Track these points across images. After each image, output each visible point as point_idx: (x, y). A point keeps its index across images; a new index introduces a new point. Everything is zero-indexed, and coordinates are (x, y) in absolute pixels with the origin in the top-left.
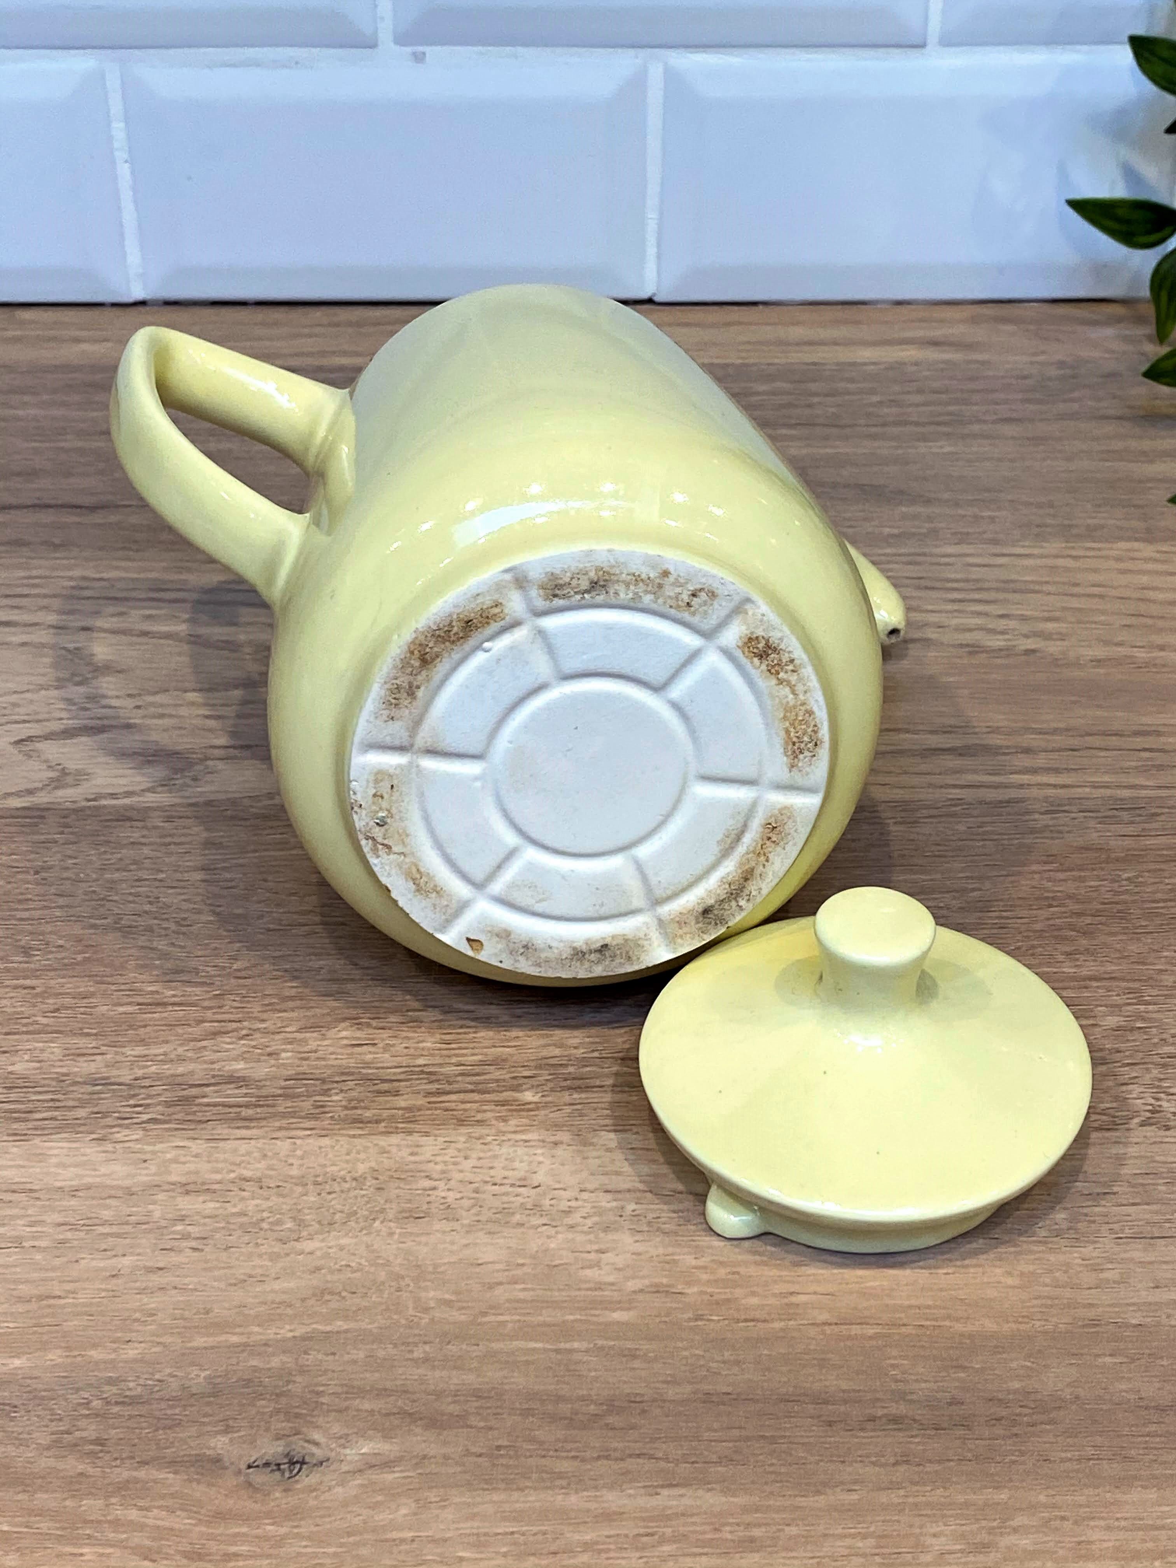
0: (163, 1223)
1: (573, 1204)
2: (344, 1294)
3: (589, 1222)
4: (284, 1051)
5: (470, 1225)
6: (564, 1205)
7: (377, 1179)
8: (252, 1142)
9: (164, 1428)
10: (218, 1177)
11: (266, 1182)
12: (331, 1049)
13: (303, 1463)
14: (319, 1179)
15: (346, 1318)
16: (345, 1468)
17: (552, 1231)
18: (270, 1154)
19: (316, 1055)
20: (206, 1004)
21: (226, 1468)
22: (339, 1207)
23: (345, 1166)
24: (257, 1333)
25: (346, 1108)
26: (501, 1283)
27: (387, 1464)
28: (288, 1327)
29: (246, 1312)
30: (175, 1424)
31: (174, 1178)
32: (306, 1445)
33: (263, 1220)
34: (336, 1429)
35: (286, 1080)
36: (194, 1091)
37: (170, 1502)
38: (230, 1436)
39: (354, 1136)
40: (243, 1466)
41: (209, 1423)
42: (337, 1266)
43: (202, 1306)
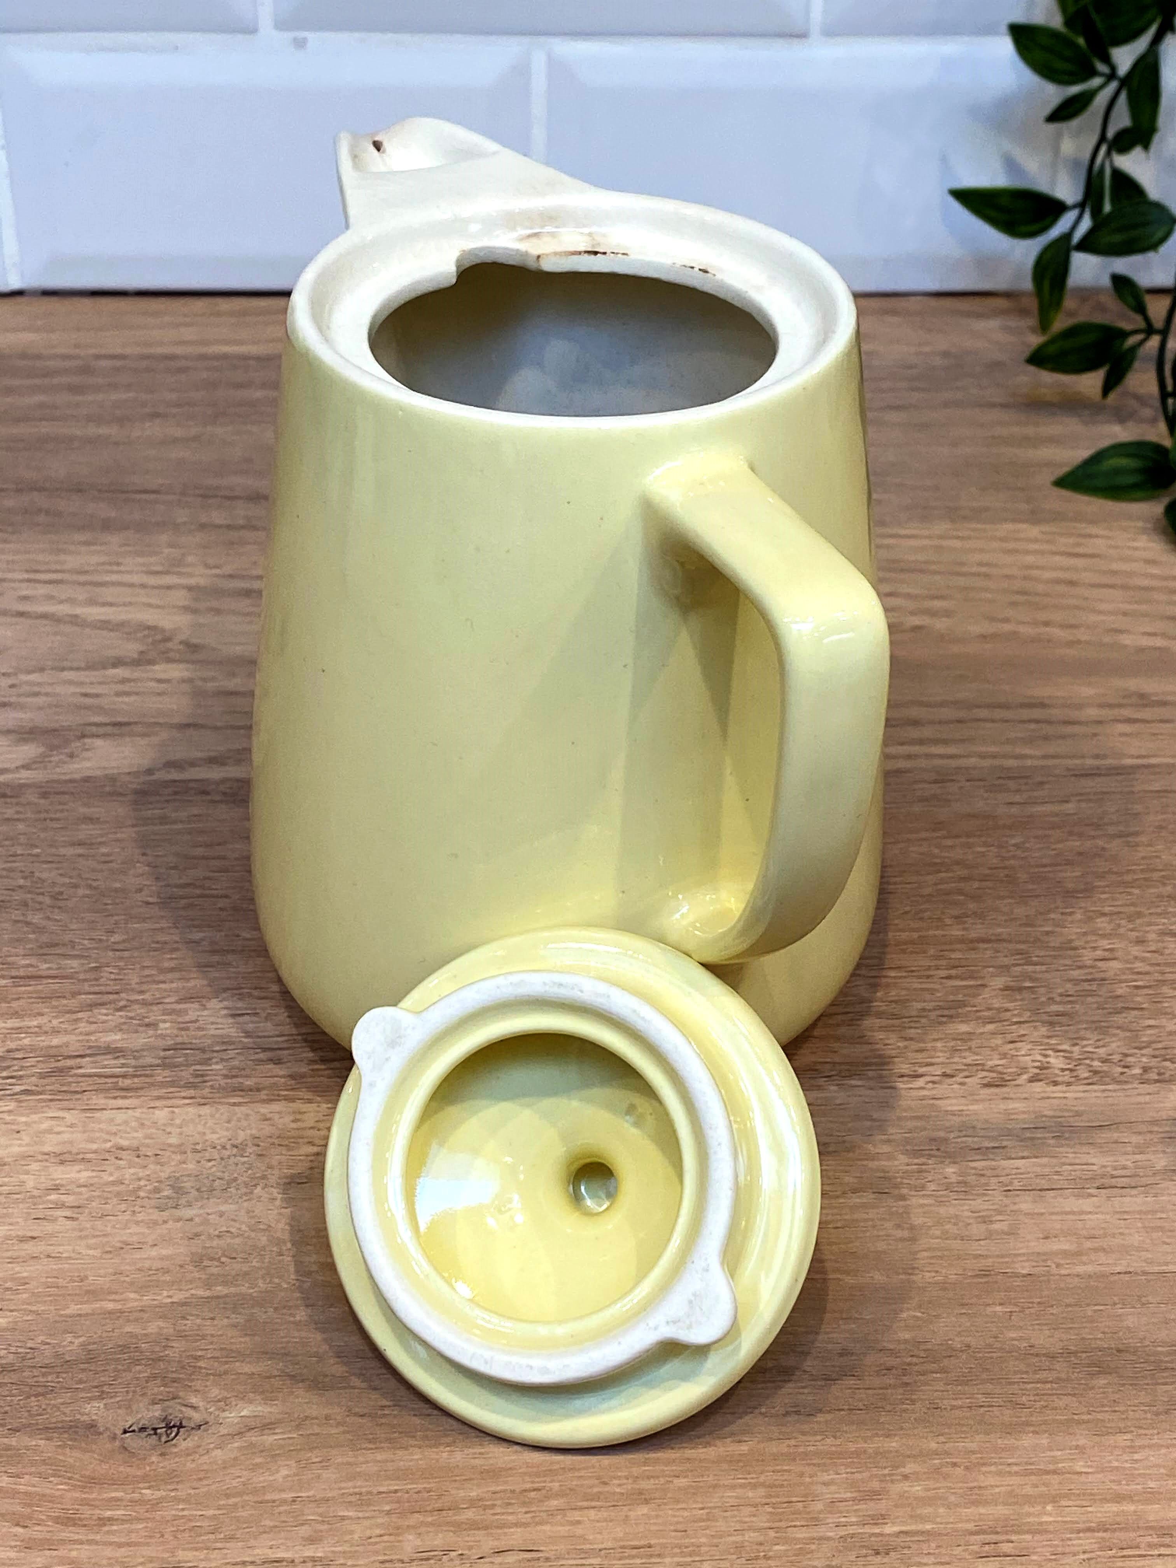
0: (36, 1193)
2: (223, 1259)
4: (164, 1021)
7: (258, 1146)
8: (130, 1111)
9: (36, 1396)
10: (94, 1146)
11: (143, 1151)
12: (212, 1019)
13: (181, 1426)
14: (199, 1147)
15: (225, 1283)
16: (223, 1431)
18: (146, 1122)
19: (197, 1025)
20: (82, 976)
21: (100, 1434)
22: (219, 1174)
23: (225, 1133)
24: (133, 1300)
25: (226, 1076)
27: (267, 1426)
28: (165, 1293)
29: (122, 1279)
30: (47, 1391)
31: (47, 1149)
32: (184, 1409)
33: (140, 1188)
34: (215, 1392)
35: (165, 1050)
36: (69, 1063)
37: (42, 1468)
38: (104, 1401)
39: (234, 1104)
40: (119, 1432)
41: (83, 1390)
42: (217, 1233)
43: (76, 1274)
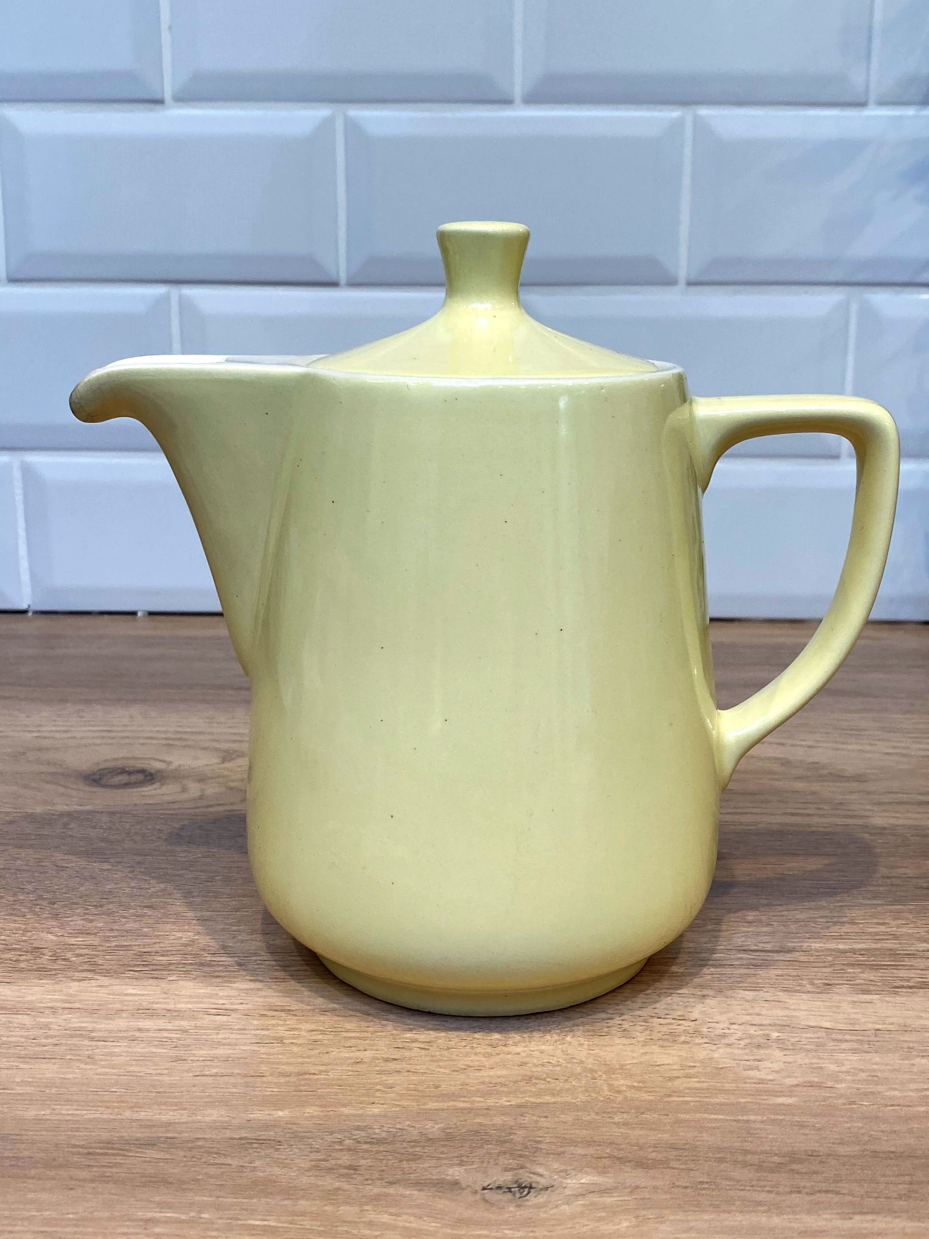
1: (727, 1031)
2: (548, 1080)
3: (743, 1043)
5: (644, 1041)
6: (719, 1032)
9: (407, 1160)
13: (531, 1187)
15: (553, 1095)
16: (568, 1192)
17: (714, 1048)
21: (463, 1189)
24: (479, 1102)
26: (678, 1077)
27: (605, 1191)
28: (505, 1099)
29: (469, 1088)
30: (416, 1158)
32: (532, 1175)
34: (556, 1166)
37: (416, 1211)
38: (464, 1167)
40: (479, 1188)
41: (445, 1158)
42: (540, 1063)
43: (432, 1083)
